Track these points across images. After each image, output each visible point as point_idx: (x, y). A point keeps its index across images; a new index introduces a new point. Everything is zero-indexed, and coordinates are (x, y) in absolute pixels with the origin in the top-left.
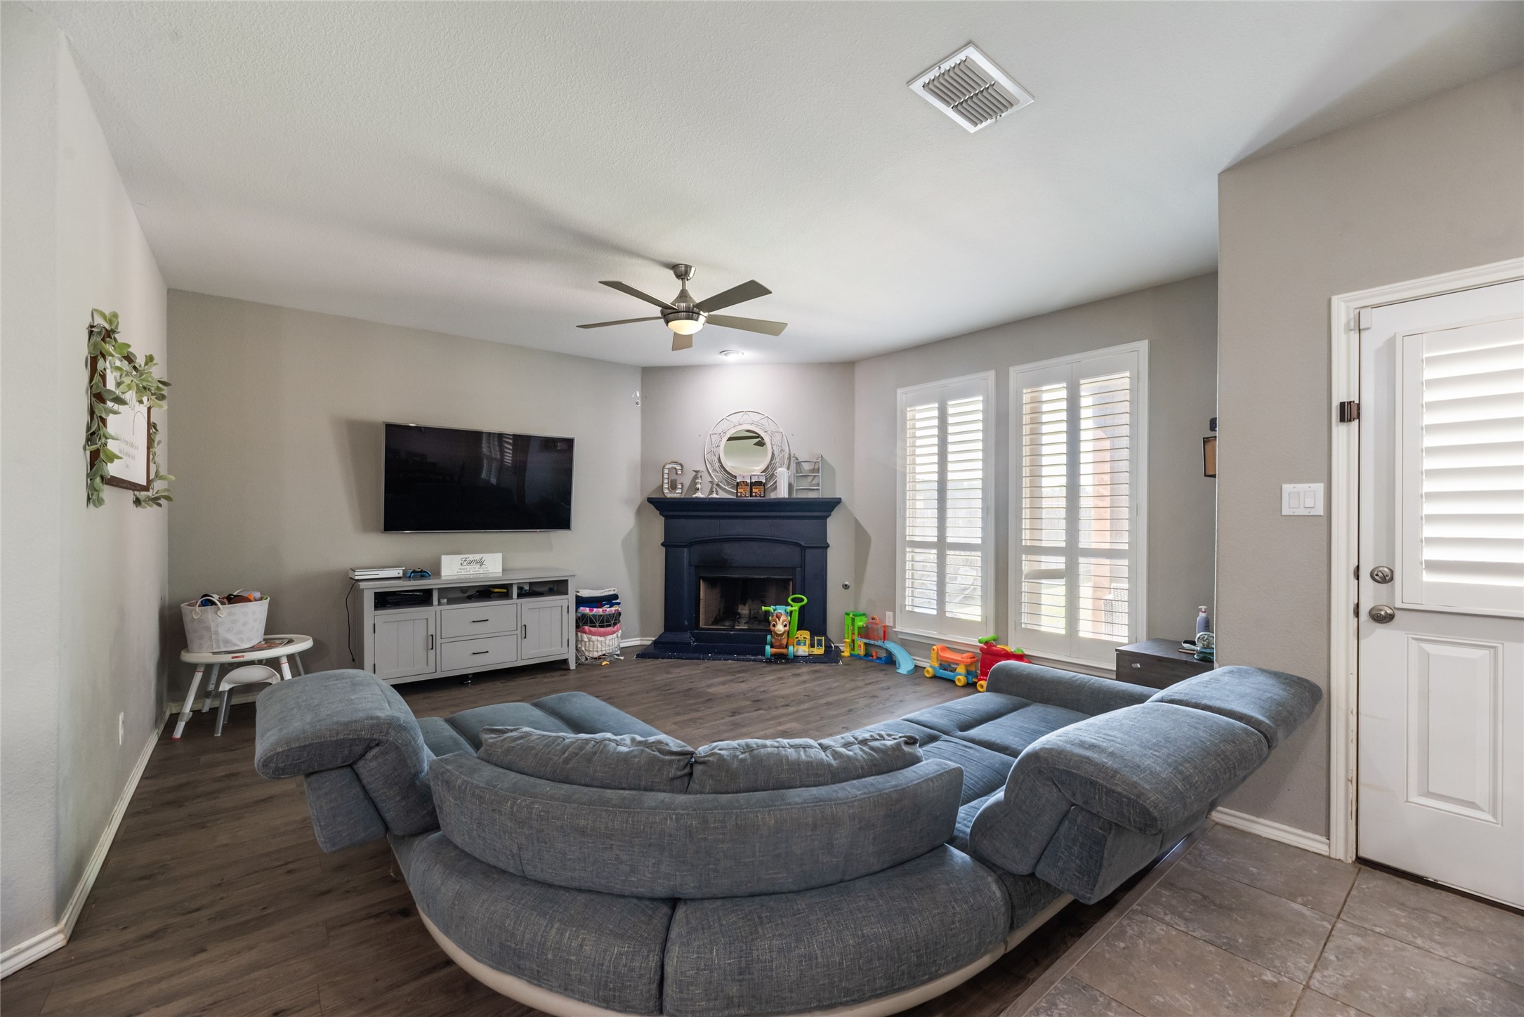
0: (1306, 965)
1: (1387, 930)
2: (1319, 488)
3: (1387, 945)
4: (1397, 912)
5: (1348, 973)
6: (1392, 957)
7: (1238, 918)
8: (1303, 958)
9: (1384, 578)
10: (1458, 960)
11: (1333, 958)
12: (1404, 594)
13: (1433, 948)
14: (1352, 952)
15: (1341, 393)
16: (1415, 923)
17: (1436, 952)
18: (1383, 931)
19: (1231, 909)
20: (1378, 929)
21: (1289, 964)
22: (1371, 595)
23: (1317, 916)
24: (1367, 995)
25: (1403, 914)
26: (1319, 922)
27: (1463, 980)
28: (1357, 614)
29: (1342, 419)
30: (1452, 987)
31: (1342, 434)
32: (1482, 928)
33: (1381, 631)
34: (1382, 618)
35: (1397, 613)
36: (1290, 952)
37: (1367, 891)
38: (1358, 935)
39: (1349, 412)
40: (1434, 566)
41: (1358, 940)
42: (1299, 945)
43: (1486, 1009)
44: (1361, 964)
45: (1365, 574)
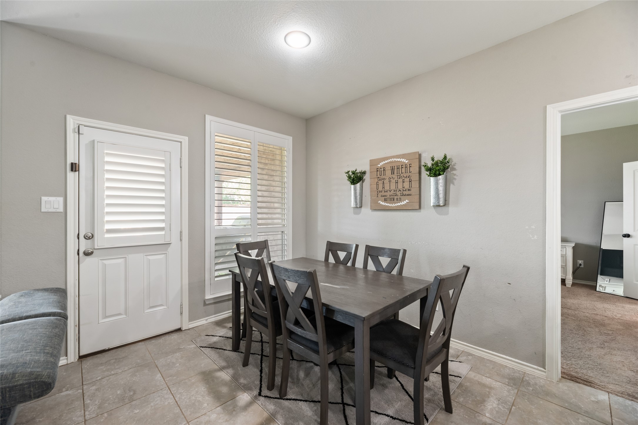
0: (81, 413)
1: (101, 376)
2: (61, 199)
3: (104, 382)
4: (101, 368)
5: (97, 402)
6: (108, 384)
7: (40, 419)
8: (78, 411)
9: (89, 237)
10: (126, 369)
11: (89, 401)
12: (98, 243)
13: (117, 372)
14: (94, 394)
15: (71, 159)
16: (109, 367)
17: (119, 372)
18: (100, 378)
19: (33, 419)
20: (98, 378)
21: (74, 419)
22: (84, 245)
23: (74, 391)
24: (107, 404)
25: (103, 367)
26: (77, 392)
27: (130, 375)
28: (78, 254)
29: (72, 170)
30: (128, 380)
31: (71, 176)
32: (126, 355)
33: (89, 259)
34: (87, 254)
35: (94, 251)
36: (72, 413)
37: (88, 367)
38: (93, 386)
39: (74, 167)
40: (109, 231)
41: (94, 388)
42: (73, 408)
43: (139, 379)
44: (99, 395)
45: (81, 237)
